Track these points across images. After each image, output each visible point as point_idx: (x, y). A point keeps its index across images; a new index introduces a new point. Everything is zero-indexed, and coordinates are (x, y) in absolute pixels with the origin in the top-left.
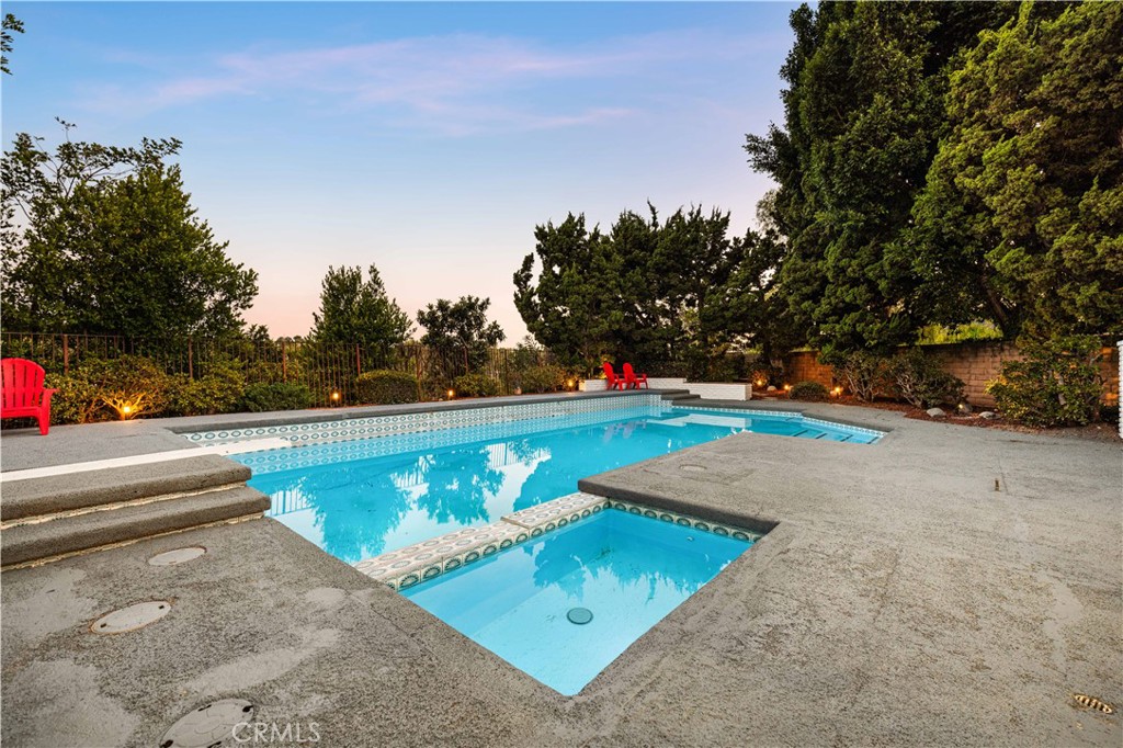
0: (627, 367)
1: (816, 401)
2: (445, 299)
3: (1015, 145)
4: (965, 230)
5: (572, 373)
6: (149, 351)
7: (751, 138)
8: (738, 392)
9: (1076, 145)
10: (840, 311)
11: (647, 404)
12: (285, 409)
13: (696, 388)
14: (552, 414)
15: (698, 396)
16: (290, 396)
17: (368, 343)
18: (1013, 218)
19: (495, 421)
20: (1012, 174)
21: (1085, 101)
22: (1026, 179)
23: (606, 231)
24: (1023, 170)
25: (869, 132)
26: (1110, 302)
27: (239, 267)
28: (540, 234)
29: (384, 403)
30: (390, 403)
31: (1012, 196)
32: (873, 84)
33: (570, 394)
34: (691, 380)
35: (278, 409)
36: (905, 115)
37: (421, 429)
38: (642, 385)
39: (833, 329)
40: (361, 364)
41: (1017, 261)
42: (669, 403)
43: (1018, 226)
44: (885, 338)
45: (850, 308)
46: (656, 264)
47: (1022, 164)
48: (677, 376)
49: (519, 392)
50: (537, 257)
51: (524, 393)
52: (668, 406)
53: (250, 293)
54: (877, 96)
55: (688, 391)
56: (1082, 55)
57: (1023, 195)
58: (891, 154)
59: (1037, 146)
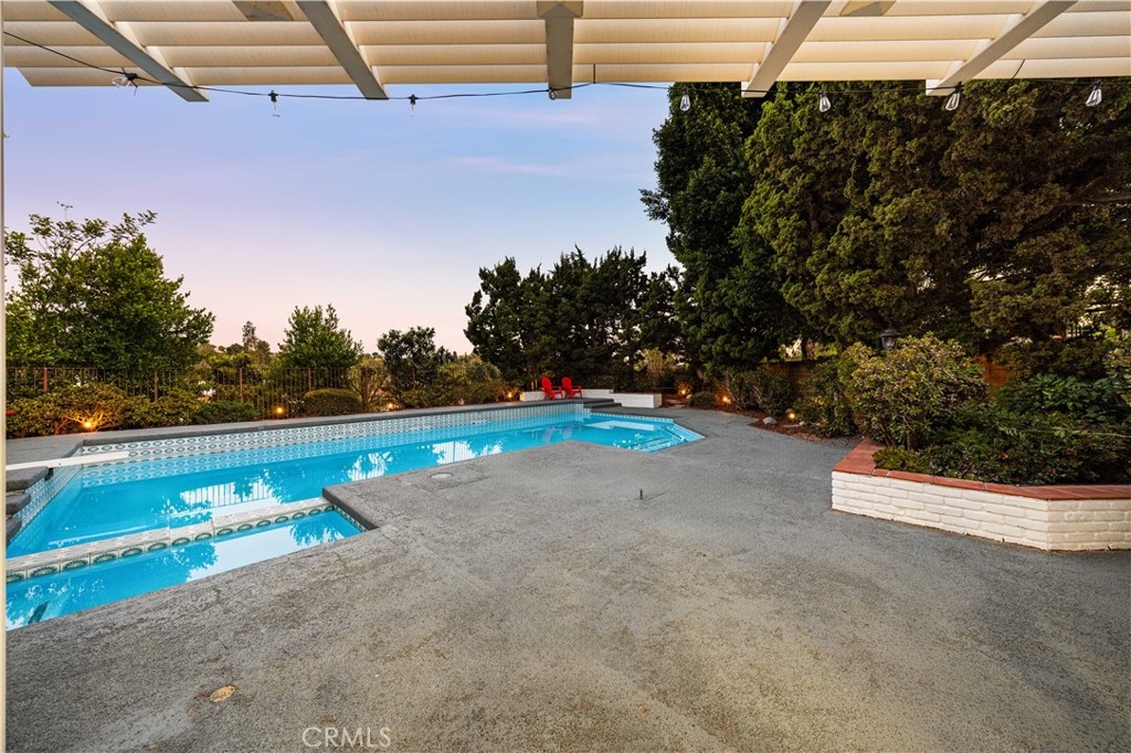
0: (566, 381)
1: (708, 409)
2: (397, 329)
3: (781, 198)
4: (767, 268)
5: (513, 386)
6: (119, 379)
7: (645, 193)
8: (647, 401)
9: (831, 196)
10: (714, 334)
11: (573, 412)
12: (229, 421)
13: (620, 398)
14: (472, 422)
15: (620, 405)
16: (234, 411)
17: (318, 366)
18: (791, 259)
19: (413, 429)
20: (781, 222)
21: (824, 161)
22: (790, 226)
23: (547, 271)
24: (789, 219)
25: (701, 188)
26: (865, 330)
27: (202, 311)
28: (483, 274)
29: (322, 415)
30: (328, 415)
31: (785, 241)
32: (704, 149)
33: (509, 404)
34: (618, 390)
35: (222, 422)
36: (730, 172)
37: (337, 437)
38: (578, 395)
39: (711, 348)
40: (312, 384)
41: (797, 295)
42: (589, 410)
43: (796, 264)
44: (744, 357)
45: (720, 331)
46: (582, 297)
47: (788, 214)
48: (605, 387)
49: (463, 402)
50: (483, 293)
51: (466, 404)
52: (588, 413)
53: (208, 332)
54: (706, 158)
55: (612, 400)
56: (808, 124)
57: (792, 240)
58: (719, 206)
59: (797, 199)
